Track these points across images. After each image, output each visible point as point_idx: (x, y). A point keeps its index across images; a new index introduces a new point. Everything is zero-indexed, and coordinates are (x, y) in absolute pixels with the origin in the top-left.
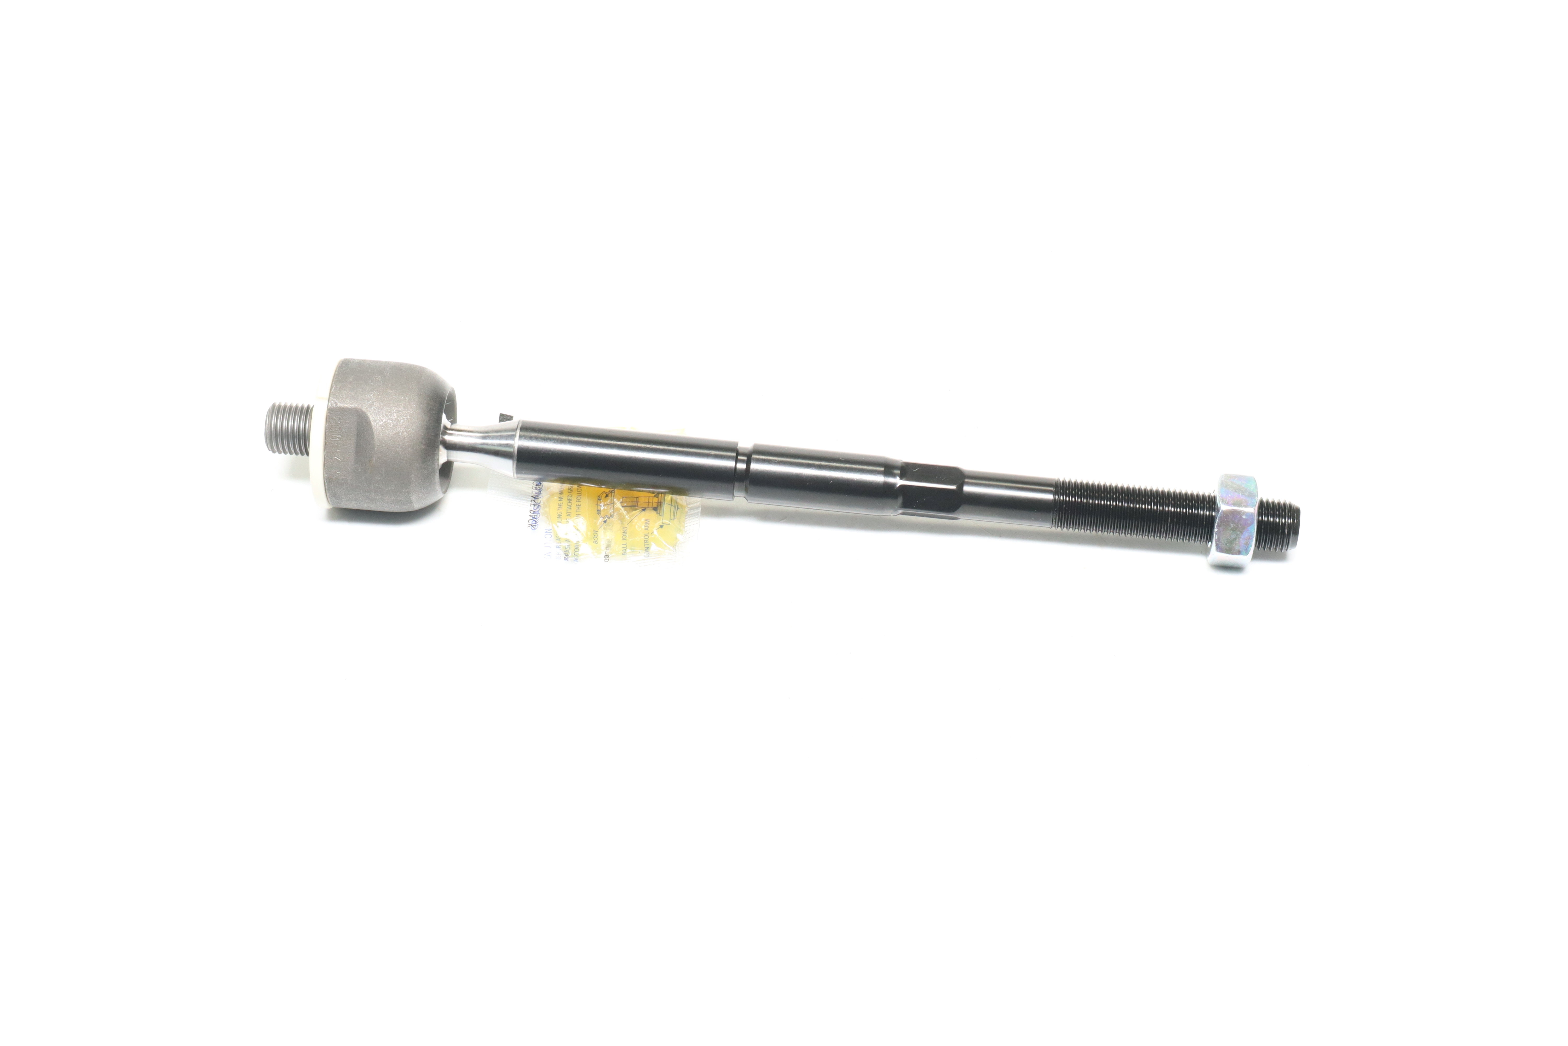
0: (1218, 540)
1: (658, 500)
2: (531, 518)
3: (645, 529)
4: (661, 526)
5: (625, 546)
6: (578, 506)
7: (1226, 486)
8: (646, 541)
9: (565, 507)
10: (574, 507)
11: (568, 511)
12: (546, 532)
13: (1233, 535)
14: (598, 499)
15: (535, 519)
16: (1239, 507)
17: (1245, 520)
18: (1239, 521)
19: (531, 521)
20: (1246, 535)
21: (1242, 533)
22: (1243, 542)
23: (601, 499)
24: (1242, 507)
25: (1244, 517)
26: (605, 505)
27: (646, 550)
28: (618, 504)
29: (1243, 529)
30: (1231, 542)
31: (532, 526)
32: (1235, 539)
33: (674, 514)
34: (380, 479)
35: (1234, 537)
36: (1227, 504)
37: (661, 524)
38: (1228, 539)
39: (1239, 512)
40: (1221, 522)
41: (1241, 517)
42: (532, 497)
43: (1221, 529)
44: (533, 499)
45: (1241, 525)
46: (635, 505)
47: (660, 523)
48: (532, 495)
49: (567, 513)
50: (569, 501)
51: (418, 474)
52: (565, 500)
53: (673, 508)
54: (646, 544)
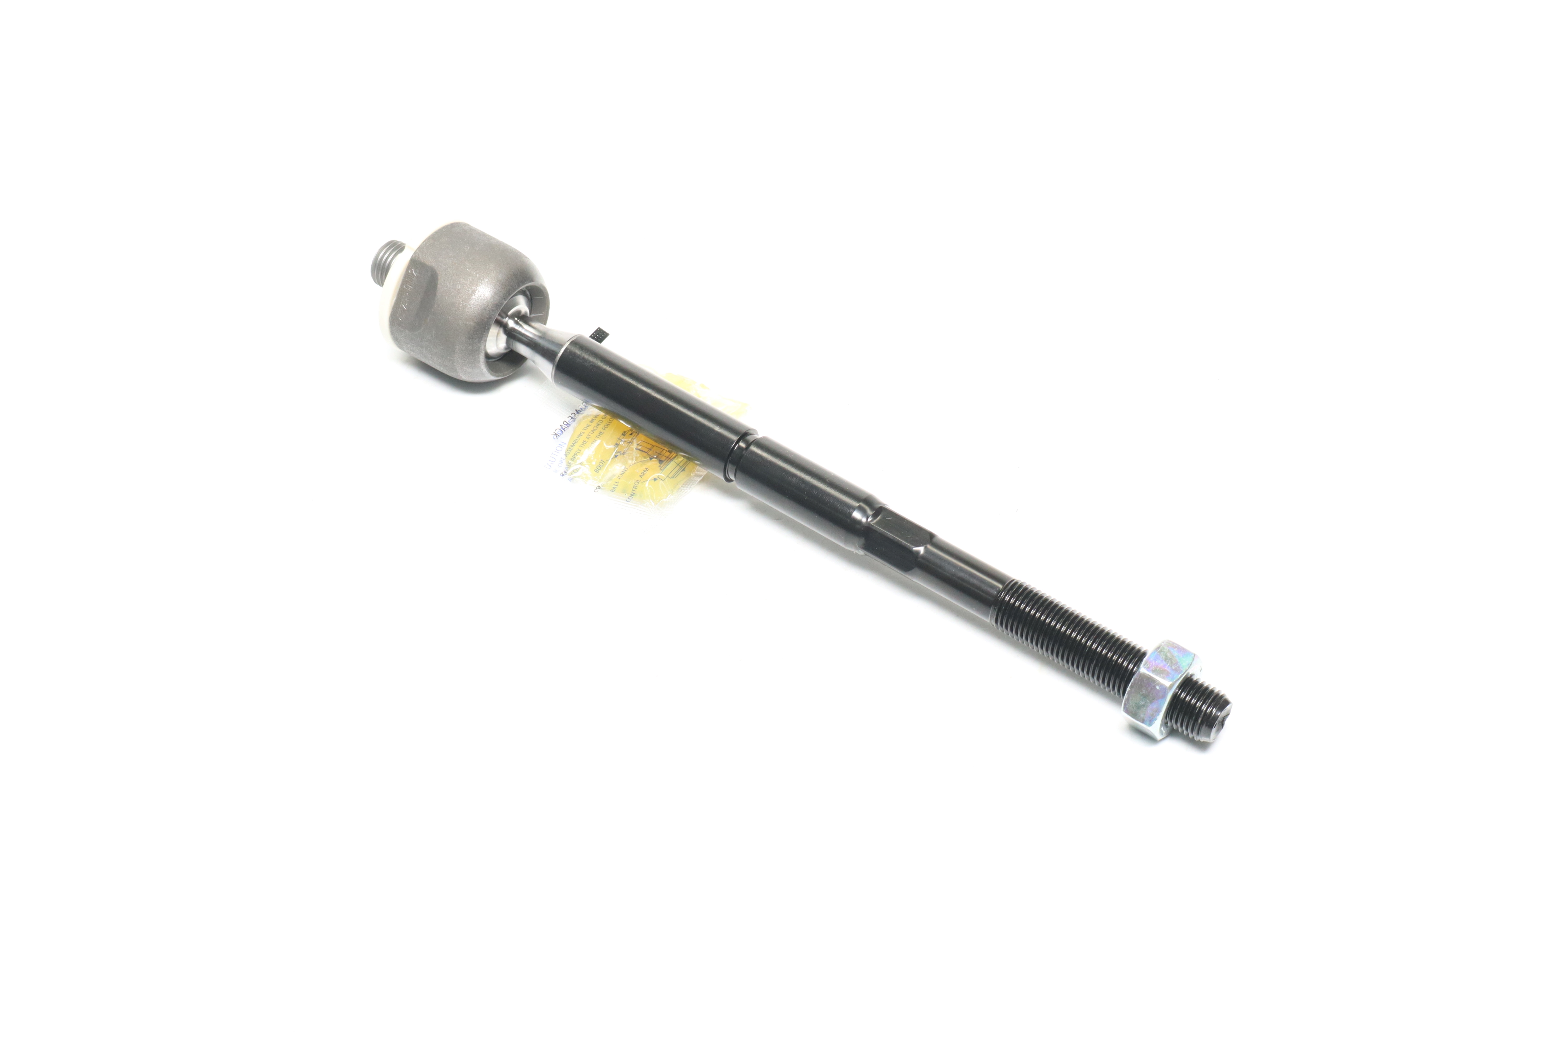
0: (1128, 699)
1: (670, 455)
2: (560, 428)
3: (640, 476)
4: (655, 479)
5: (616, 484)
6: (601, 433)
7: (1161, 651)
8: (635, 487)
9: (590, 429)
10: (597, 433)
11: (590, 434)
12: (560, 445)
13: (1143, 701)
14: (623, 434)
15: (563, 430)
16: (1157, 675)
17: (1158, 691)
18: (1152, 689)
19: (557, 430)
20: (1154, 706)
21: (1151, 702)
22: (1149, 712)
23: (624, 435)
24: (1160, 677)
25: (1158, 688)
26: (625, 442)
27: (631, 495)
28: (635, 446)
29: (1154, 699)
30: (1139, 707)
31: (556, 434)
32: (1143, 706)
33: (676, 473)
34: (430, 338)
35: (1142, 703)
36: (1148, 669)
37: (656, 477)
38: (1136, 703)
39: (1154, 681)
40: (1135, 683)
41: (1155, 687)
42: (576, 410)
43: (1133, 690)
44: (575, 412)
45: (1152, 694)
46: (646, 451)
47: (655, 475)
48: (577, 409)
49: (588, 435)
50: (598, 425)
51: (463, 347)
52: (594, 424)
53: (678, 467)
54: (634, 489)
